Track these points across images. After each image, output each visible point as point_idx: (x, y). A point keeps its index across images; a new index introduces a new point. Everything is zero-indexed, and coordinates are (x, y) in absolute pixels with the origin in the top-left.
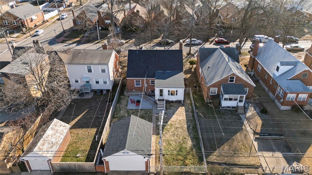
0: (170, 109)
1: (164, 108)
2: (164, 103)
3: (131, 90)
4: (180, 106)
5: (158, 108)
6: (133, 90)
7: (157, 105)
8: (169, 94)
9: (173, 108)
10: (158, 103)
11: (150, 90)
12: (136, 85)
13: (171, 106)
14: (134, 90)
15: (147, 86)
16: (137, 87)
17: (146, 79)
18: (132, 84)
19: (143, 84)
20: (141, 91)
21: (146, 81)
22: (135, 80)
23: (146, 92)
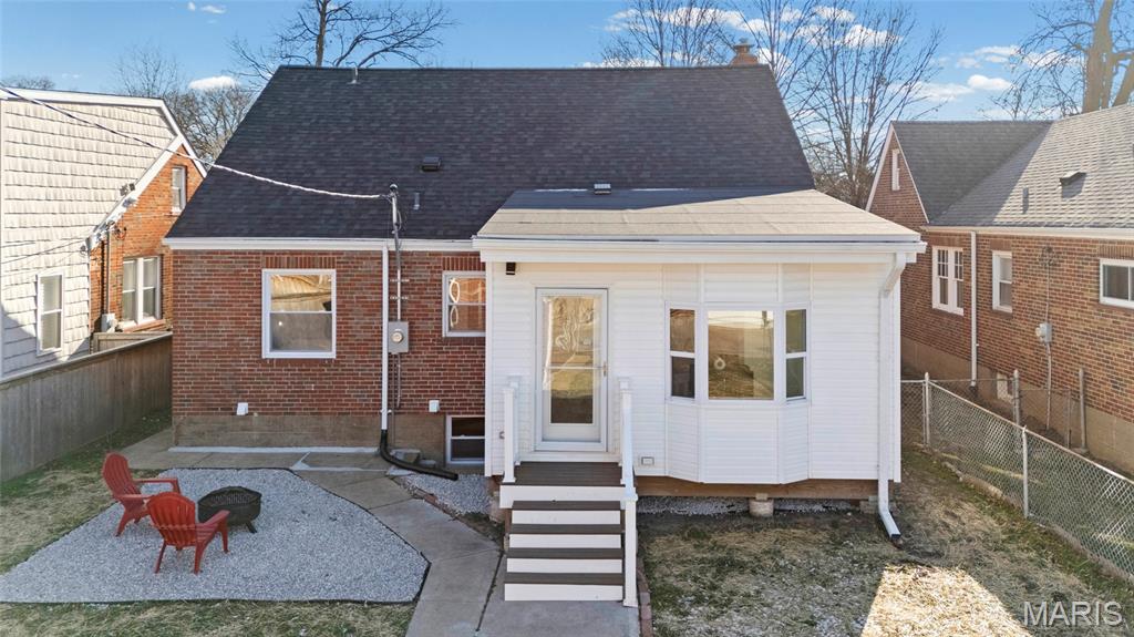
0: (724, 606)
1: (618, 580)
2: (614, 506)
3: (211, 408)
4: (875, 566)
5: (513, 592)
6: (232, 410)
7: (501, 563)
8: (682, 384)
9: (772, 595)
10: (521, 505)
11: (434, 406)
12: (275, 346)
13: (726, 565)
14: (242, 409)
15: (405, 348)
16: (280, 362)
17: (390, 253)
18: (225, 326)
19: (356, 322)
20: (327, 421)
21: (392, 274)
22: (267, 273)
23: (384, 436)
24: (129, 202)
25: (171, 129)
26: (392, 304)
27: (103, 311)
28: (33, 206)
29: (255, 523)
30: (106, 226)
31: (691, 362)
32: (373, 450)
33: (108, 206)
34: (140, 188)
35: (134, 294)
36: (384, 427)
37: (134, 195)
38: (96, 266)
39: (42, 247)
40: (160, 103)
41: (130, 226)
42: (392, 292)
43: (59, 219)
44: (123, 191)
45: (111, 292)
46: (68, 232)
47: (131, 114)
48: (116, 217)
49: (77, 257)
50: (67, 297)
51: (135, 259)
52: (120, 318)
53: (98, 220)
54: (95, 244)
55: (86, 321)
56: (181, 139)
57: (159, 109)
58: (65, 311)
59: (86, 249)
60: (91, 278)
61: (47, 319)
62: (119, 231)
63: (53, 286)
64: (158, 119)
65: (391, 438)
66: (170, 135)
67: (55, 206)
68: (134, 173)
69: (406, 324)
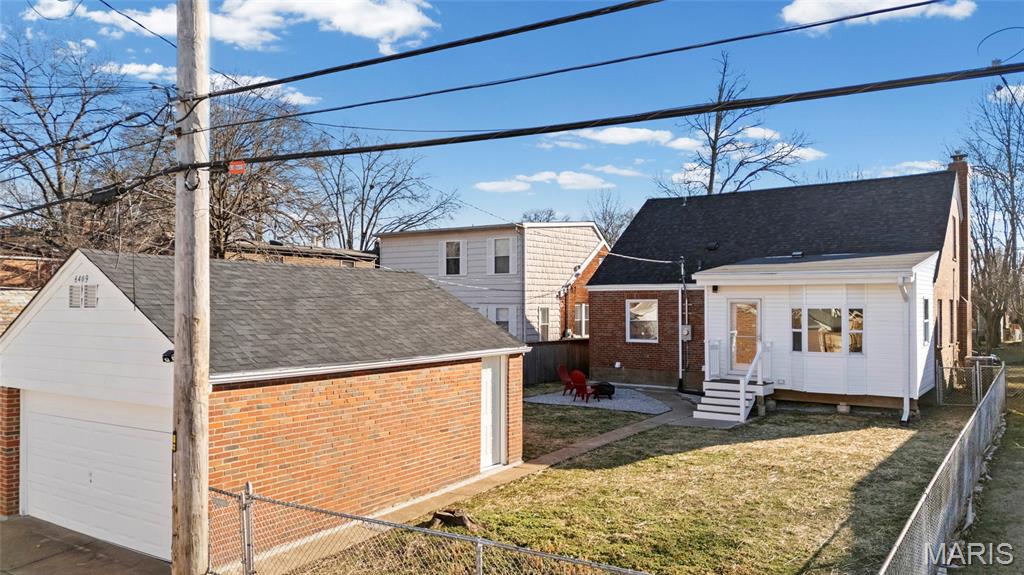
1: (738, 414)
5: (695, 414)
6: (613, 365)
8: (797, 343)
10: (709, 390)
12: (632, 336)
14: (618, 365)
15: (689, 338)
16: (633, 344)
17: (683, 291)
18: (610, 326)
19: (668, 325)
20: (655, 373)
21: (683, 302)
22: (628, 302)
23: (681, 381)
24: (577, 275)
25: (599, 238)
26: (683, 316)
27: (566, 328)
28: (538, 275)
29: (613, 396)
30: (567, 286)
31: (800, 334)
32: (676, 388)
33: (568, 276)
34: (583, 268)
35: (581, 322)
36: (681, 377)
37: (580, 271)
38: (563, 305)
39: (541, 294)
40: (593, 224)
41: (578, 287)
42: (683, 311)
43: (547, 282)
44: (575, 269)
45: (569, 319)
46: (551, 288)
47: (579, 230)
48: (572, 282)
49: (555, 300)
50: (551, 318)
51: (581, 303)
52: (574, 333)
53: (564, 283)
54: (562, 295)
55: (558, 331)
56: (604, 242)
57: (593, 227)
58: (550, 325)
59: (558, 296)
60: (561, 311)
61: (543, 327)
62: (573, 288)
63: (545, 312)
64: (592, 232)
65: (684, 383)
66: (598, 240)
67: (546, 275)
68: (580, 260)
69: (690, 327)
